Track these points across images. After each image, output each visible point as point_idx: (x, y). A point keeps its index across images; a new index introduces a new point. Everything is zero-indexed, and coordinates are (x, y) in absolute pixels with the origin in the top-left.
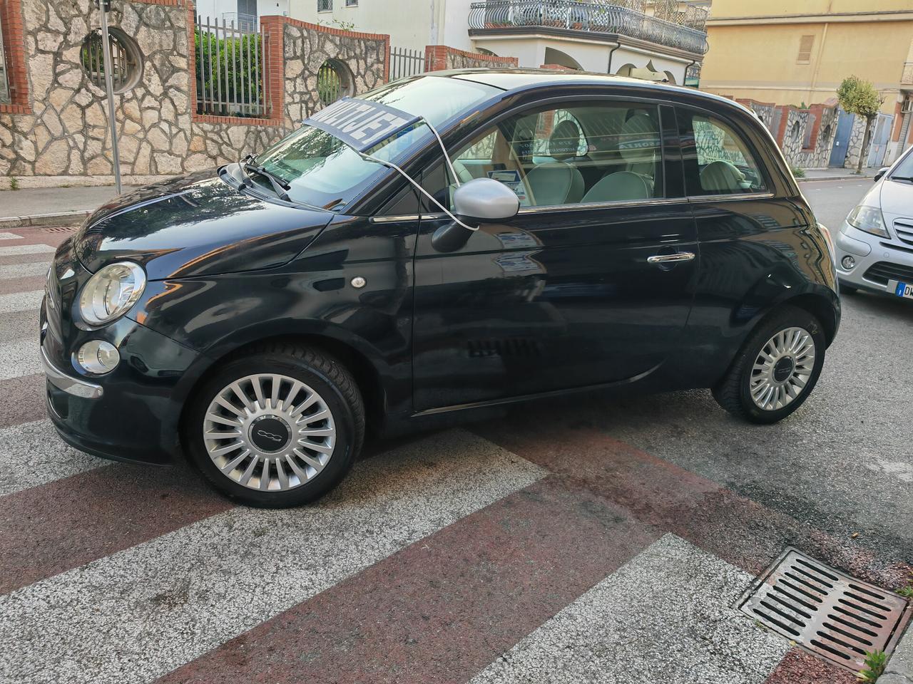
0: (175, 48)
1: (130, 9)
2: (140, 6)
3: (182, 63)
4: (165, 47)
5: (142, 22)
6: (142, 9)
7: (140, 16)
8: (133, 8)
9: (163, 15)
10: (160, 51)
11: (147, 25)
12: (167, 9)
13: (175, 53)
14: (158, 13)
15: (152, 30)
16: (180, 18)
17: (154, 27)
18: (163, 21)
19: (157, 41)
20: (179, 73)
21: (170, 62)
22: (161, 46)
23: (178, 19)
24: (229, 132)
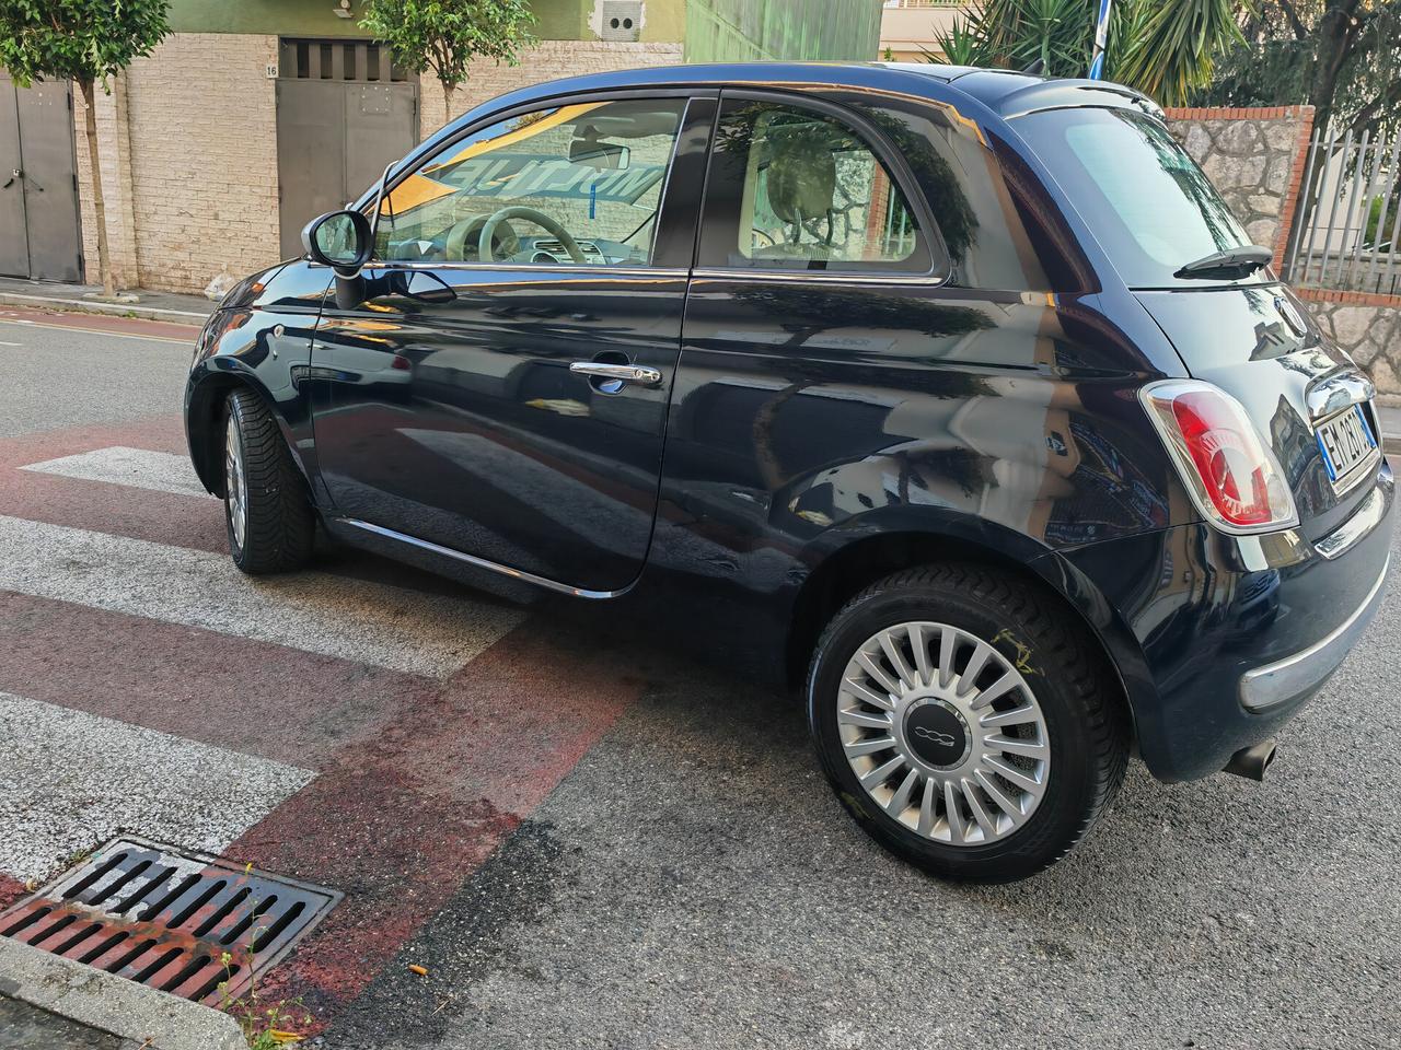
0: (1262, 183)
1: (1200, 131)
2: (1218, 125)
3: (1272, 205)
4: (1245, 182)
5: (1214, 147)
6: (1220, 129)
7: (1214, 140)
8: (1205, 129)
9: (1254, 133)
10: (1234, 190)
11: (1221, 152)
12: (1264, 124)
13: (1262, 190)
14: (1246, 132)
15: (1230, 159)
16: (1284, 135)
17: (1233, 154)
18: (1254, 142)
19: (1233, 174)
20: (1260, 222)
21: (1248, 205)
22: (1238, 181)
23: (1280, 137)
24: (1334, 316)
